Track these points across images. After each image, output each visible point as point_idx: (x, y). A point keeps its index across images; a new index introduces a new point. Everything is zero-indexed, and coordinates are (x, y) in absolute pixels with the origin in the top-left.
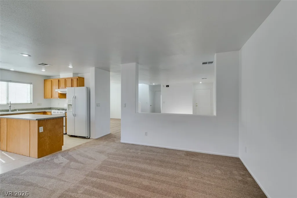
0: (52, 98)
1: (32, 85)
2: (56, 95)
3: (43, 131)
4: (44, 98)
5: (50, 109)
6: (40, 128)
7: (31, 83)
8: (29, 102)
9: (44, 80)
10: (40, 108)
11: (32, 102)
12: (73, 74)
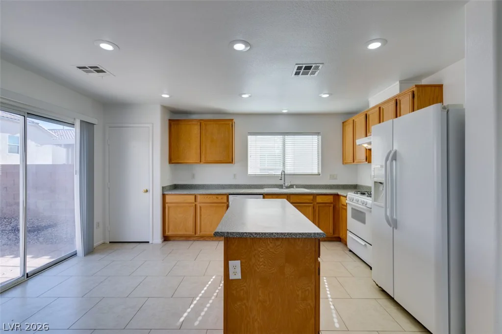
0: (354, 162)
1: (320, 137)
2: (361, 155)
3: (239, 276)
4: (343, 164)
5: (355, 188)
6: (231, 263)
7: (318, 134)
8: (316, 172)
9: (343, 123)
10: (334, 185)
11: (320, 172)
12: (401, 82)
